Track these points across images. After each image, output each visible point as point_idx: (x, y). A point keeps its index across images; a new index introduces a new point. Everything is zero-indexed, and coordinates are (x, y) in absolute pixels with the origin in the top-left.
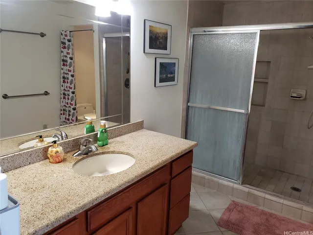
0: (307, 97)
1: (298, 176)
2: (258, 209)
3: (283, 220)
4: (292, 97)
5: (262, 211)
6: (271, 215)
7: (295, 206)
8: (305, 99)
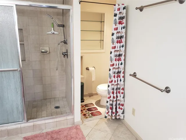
0: (50, 51)
1: (54, 98)
2: (43, 133)
3: (60, 131)
4: (42, 52)
5: (46, 133)
6: (52, 132)
7: (63, 119)
8: (49, 52)
